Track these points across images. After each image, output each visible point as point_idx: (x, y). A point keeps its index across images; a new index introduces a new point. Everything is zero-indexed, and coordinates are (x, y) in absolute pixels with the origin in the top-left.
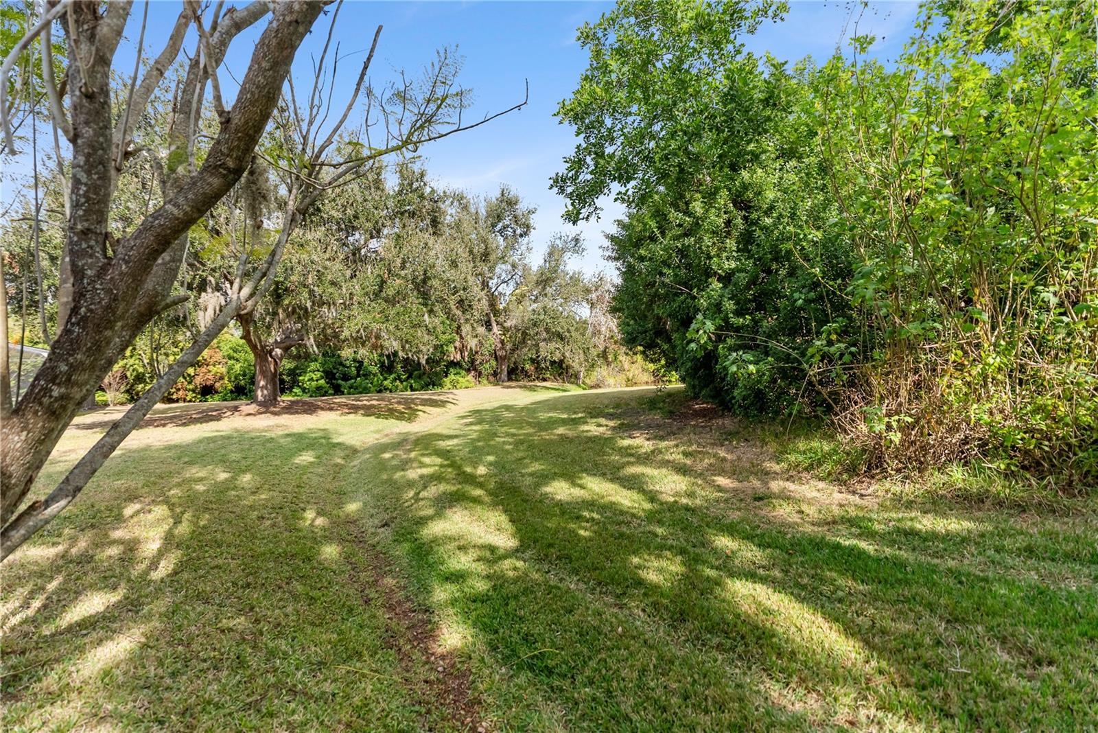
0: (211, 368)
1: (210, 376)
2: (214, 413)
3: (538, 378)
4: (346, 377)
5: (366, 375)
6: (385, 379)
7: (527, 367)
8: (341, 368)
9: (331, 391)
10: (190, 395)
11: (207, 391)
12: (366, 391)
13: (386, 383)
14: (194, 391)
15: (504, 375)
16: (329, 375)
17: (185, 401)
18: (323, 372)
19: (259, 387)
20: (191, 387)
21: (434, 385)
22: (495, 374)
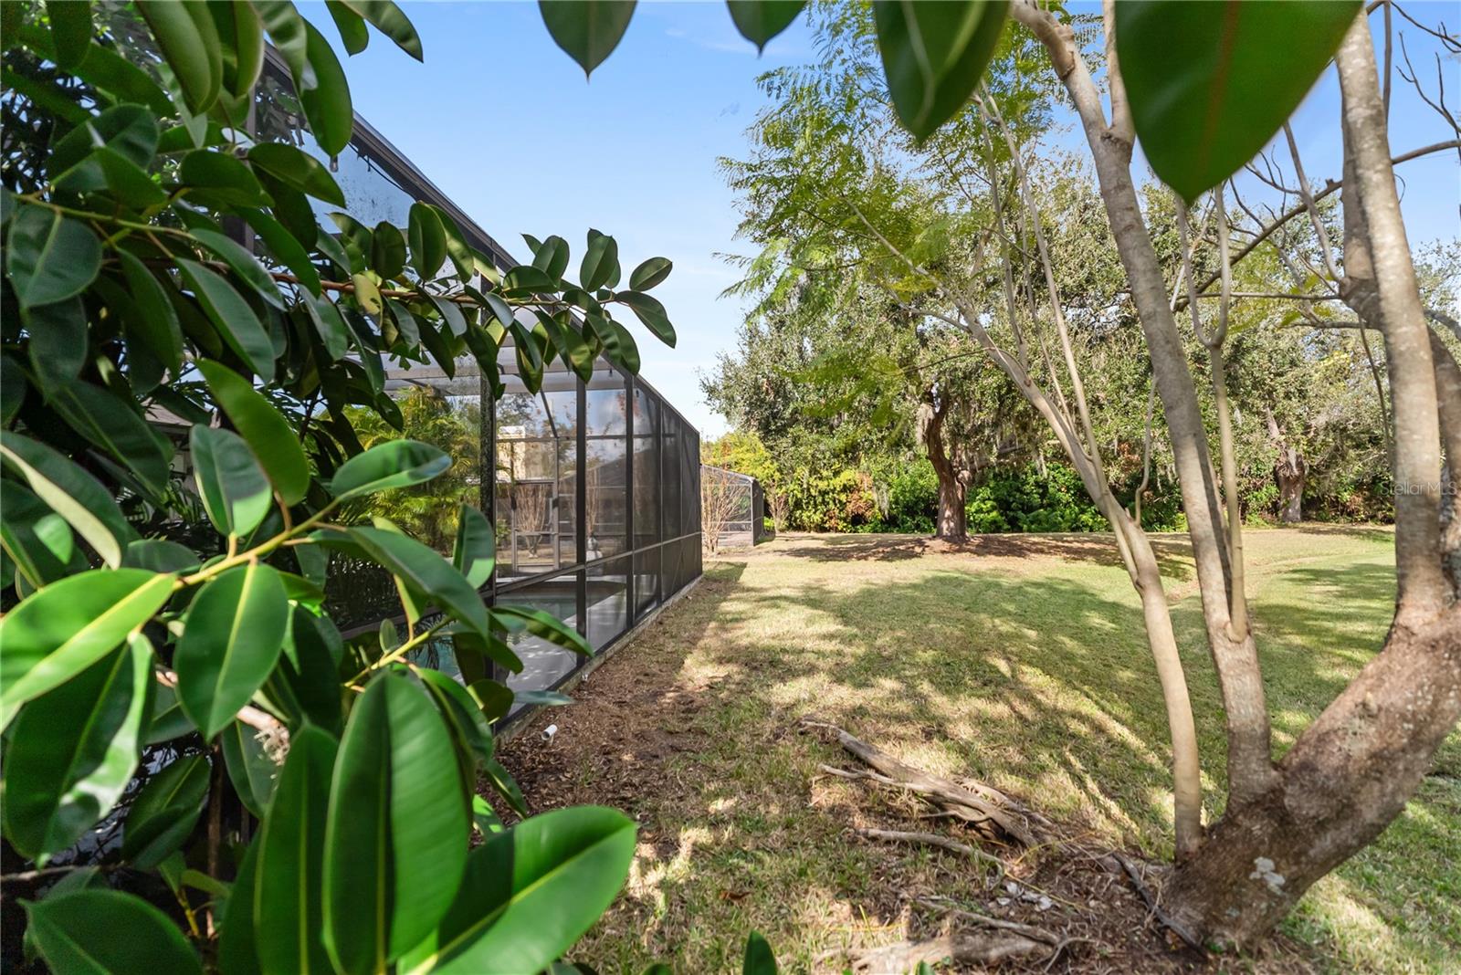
0: (862, 494)
1: (861, 503)
2: (902, 548)
3: (1373, 517)
4: (1028, 508)
5: (1053, 505)
6: (1083, 512)
7: (1346, 496)
8: (1018, 495)
9: (1006, 526)
10: (841, 525)
11: (857, 520)
12: (1055, 527)
13: (1084, 517)
14: (845, 520)
15: (1295, 509)
16: (1003, 505)
17: (836, 530)
18: (994, 500)
19: (943, 518)
20: (843, 515)
21: (1161, 524)
22: (1274, 509)
